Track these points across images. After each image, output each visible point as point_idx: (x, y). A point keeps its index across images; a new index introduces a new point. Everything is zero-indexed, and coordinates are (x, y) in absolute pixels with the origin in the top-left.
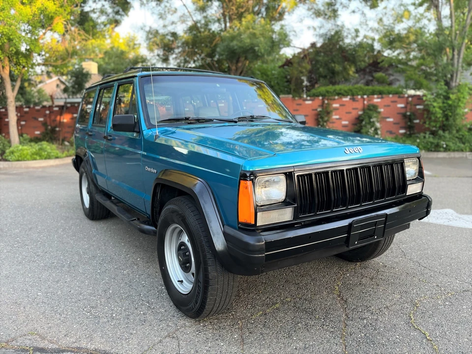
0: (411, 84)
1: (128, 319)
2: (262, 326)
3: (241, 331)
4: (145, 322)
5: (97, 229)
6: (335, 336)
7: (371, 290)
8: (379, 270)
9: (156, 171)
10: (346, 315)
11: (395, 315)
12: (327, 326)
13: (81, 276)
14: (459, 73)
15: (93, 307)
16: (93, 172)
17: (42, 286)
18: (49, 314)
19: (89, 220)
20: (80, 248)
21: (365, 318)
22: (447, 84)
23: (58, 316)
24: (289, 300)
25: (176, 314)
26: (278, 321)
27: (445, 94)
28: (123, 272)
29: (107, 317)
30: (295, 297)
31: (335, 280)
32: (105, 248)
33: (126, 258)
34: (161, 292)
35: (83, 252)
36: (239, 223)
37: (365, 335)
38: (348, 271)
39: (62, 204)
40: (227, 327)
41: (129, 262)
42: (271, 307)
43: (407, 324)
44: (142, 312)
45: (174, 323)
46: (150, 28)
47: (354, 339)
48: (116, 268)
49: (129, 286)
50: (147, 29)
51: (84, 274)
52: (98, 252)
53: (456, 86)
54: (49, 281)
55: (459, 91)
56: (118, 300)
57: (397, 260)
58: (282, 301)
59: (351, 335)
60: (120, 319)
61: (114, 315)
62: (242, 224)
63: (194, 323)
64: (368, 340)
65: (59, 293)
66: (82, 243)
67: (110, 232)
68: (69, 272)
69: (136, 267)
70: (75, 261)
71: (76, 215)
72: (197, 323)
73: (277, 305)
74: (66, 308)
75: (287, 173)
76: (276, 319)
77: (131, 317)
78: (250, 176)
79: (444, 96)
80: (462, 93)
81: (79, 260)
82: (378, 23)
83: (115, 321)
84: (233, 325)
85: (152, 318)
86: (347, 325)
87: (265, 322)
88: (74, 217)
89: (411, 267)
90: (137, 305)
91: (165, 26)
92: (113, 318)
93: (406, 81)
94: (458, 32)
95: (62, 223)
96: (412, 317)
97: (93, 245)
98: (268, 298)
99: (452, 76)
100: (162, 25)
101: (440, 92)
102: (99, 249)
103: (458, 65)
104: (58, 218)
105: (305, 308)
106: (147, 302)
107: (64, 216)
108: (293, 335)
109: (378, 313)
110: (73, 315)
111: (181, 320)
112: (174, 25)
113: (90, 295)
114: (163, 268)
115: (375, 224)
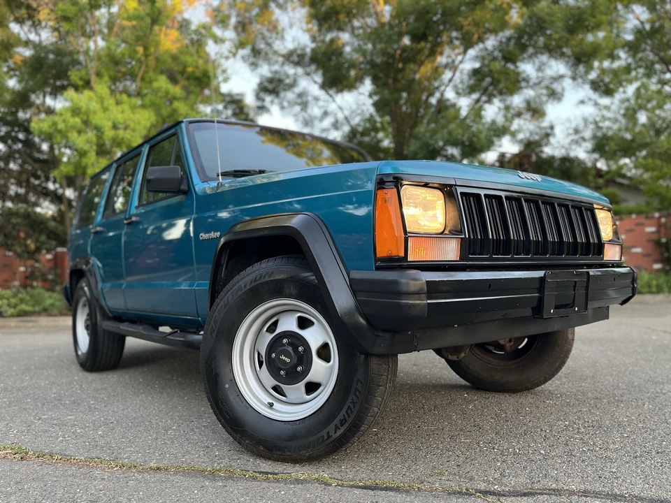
9: (219, 233)
36: (377, 259)
62: (383, 260)
75: (442, 185)
78: (390, 181)
114: (227, 386)
115: (575, 287)
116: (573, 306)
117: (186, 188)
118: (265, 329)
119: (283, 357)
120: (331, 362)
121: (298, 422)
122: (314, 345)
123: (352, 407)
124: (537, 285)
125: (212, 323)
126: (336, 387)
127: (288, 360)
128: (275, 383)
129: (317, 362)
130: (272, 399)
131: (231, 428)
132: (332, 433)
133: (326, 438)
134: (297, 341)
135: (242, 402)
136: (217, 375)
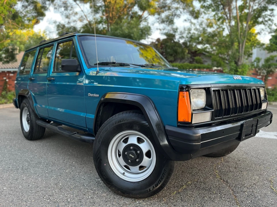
0: (215, 63)
1: (81, 202)
2: (180, 201)
3: (167, 204)
4: (94, 203)
5: (36, 146)
6: (233, 204)
7: (239, 175)
8: (237, 163)
9: (98, 95)
10: (232, 190)
11: (262, 188)
12: (224, 198)
13: (34, 175)
14: (242, 57)
15: (50, 196)
16: (34, 105)
17: (5, 183)
18: (17, 202)
19: (27, 140)
20: (27, 158)
21: (245, 191)
22: (236, 63)
23: (24, 203)
24: (190, 183)
25: (115, 196)
26: (189, 196)
27: (235, 69)
28: (66, 171)
29: (63, 201)
30: (193, 181)
31: (213, 170)
32: (46, 157)
33: (64, 162)
34: (98, 183)
35: (30, 160)
36: (178, 122)
37: (251, 201)
38: (218, 164)
39: (4, 131)
40: (156, 203)
41: (68, 165)
42: (180, 188)
43: (272, 193)
44: (90, 197)
45: (117, 203)
46: (60, 23)
47: (245, 205)
48: (59, 169)
49: (73, 180)
50: (58, 24)
51: (36, 174)
52: (42, 159)
53: (241, 65)
54: (9, 179)
55: (243, 67)
56: (68, 190)
57: (244, 157)
58: (186, 184)
59: (242, 202)
60: (74, 202)
61: (69, 200)
62: (181, 123)
63: (131, 202)
64: (255, 205)
65: (20, 187)
66: (28, 154)
67: (46, 147)
68: (23, 173)
69: (73, 168)
70: (26, 166)
71: (17, 138)
72: (133, 202)
73: (184, 187)
74: (29, 197)
75: (206, 88)
76: (188, 195)
77: (83, 201)
78: (186, 88)
79: (235, 70)
80: (245, 68)
81: (28, 165)
82: (200, 26)
83: (71, 204)
84: (160, 201)
85: (99, 200)
86: (236, 197)
87: (181, 198)
88: (16, 139)
89: (255, 160)
90: (84, 192)
91: (69, 23)
92: (69, 202)
93: (213, 61)
94: (242, 34)
95: (8, 143)
96: (273, 188)
97: (36, 156)
98: (175, 182)
99: (239, 59)
100: (67, 22)
101: (232, 67)
102: (42, 158)
103: (242, 53)
104: (4, 139)
105: (203, 187)
106: (91, 190)
107: (8, 138)
108: (204, 205)
109: (251, 187)
110: (36, 201)
111: (121, 200)
112: (75, 23)
113: (46, 187)
114: (105, 165)
115: (252, 126)
116: (251, 134)
117: (80, 70)
118: (122, 141)
119: (131, 155)
120: (151, 158)
121: (136, 183)
122: (145, 151)
123: (161, 180)
124: (239, 128)
125: (99, 137)
126: (154, 171)
127: (133, 157)
128: (125, 164)
129: (145, 158)
130: (124, 171)
131: (106, 182)
132: (151, 189)
133: (148, 190)
134: (137, 148)
135: (112, 172)
136: (101, 160)
